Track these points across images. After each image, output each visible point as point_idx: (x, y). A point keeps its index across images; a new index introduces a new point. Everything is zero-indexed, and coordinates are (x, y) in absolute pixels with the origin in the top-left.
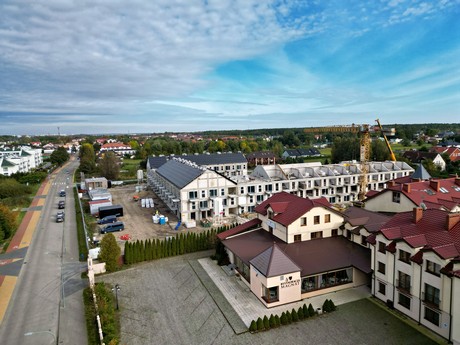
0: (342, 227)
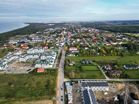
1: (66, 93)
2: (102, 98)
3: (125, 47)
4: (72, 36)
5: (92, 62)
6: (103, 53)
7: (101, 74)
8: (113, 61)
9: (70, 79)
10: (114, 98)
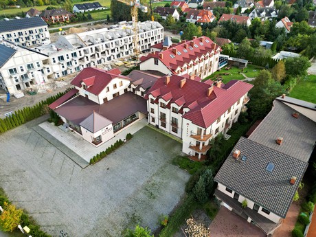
0: (130, 87)
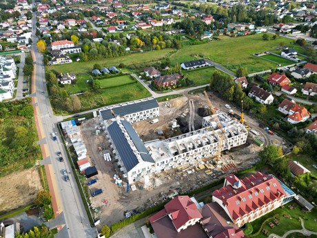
1: (67, 144)
2: (150, 131)
3: (180, 29)
4: (50, 15)
5: (116, 70)
6: (138, 47)
7: (141, 89)
8: (160, 59)
9: (71, 113)
10: (171, 126)
